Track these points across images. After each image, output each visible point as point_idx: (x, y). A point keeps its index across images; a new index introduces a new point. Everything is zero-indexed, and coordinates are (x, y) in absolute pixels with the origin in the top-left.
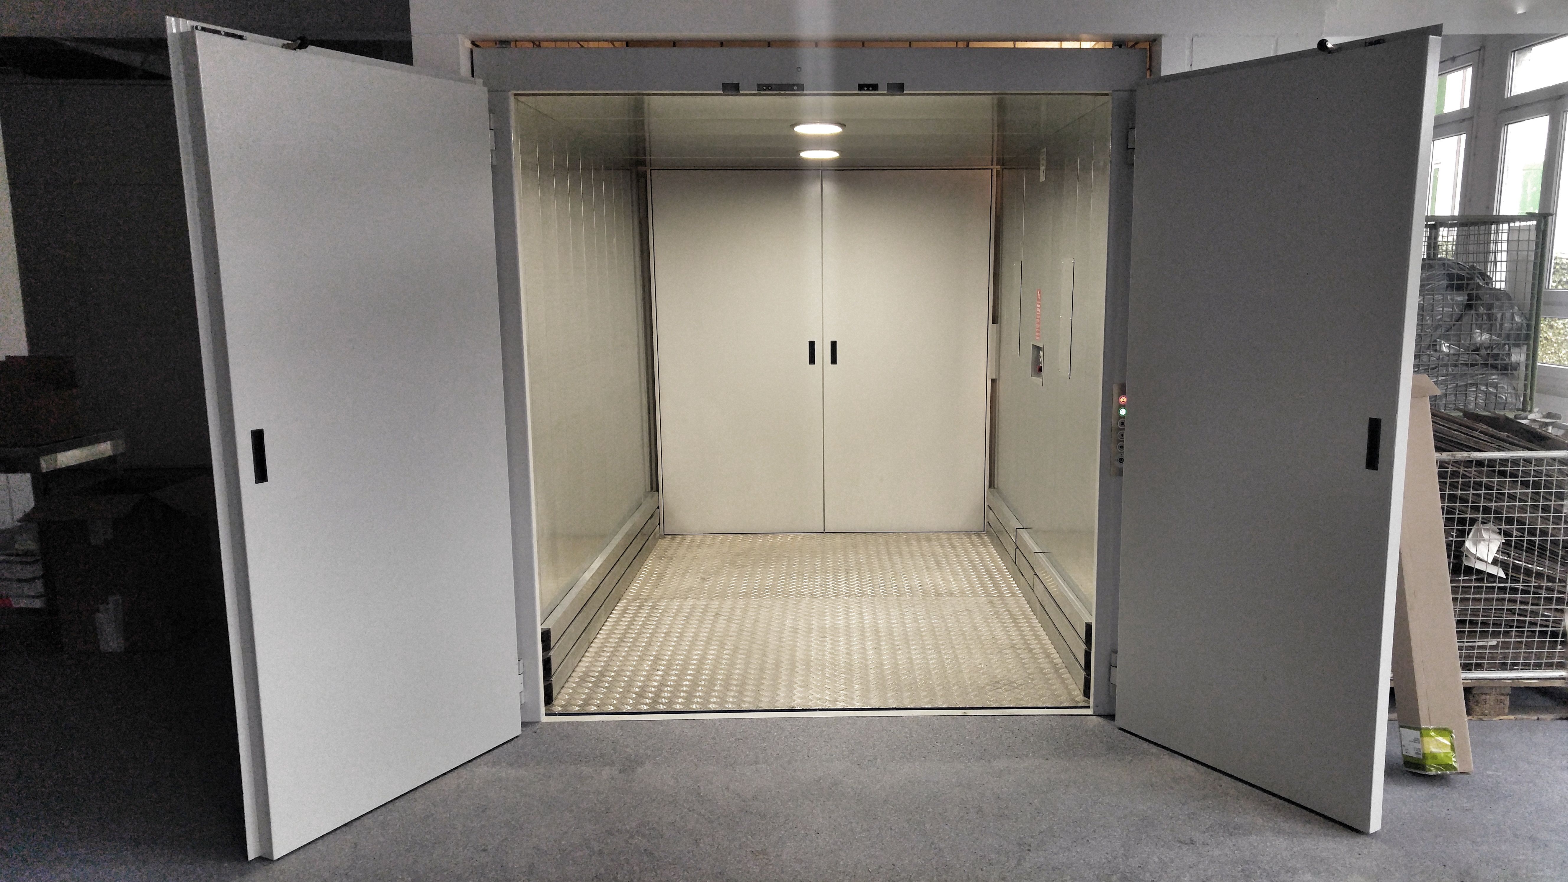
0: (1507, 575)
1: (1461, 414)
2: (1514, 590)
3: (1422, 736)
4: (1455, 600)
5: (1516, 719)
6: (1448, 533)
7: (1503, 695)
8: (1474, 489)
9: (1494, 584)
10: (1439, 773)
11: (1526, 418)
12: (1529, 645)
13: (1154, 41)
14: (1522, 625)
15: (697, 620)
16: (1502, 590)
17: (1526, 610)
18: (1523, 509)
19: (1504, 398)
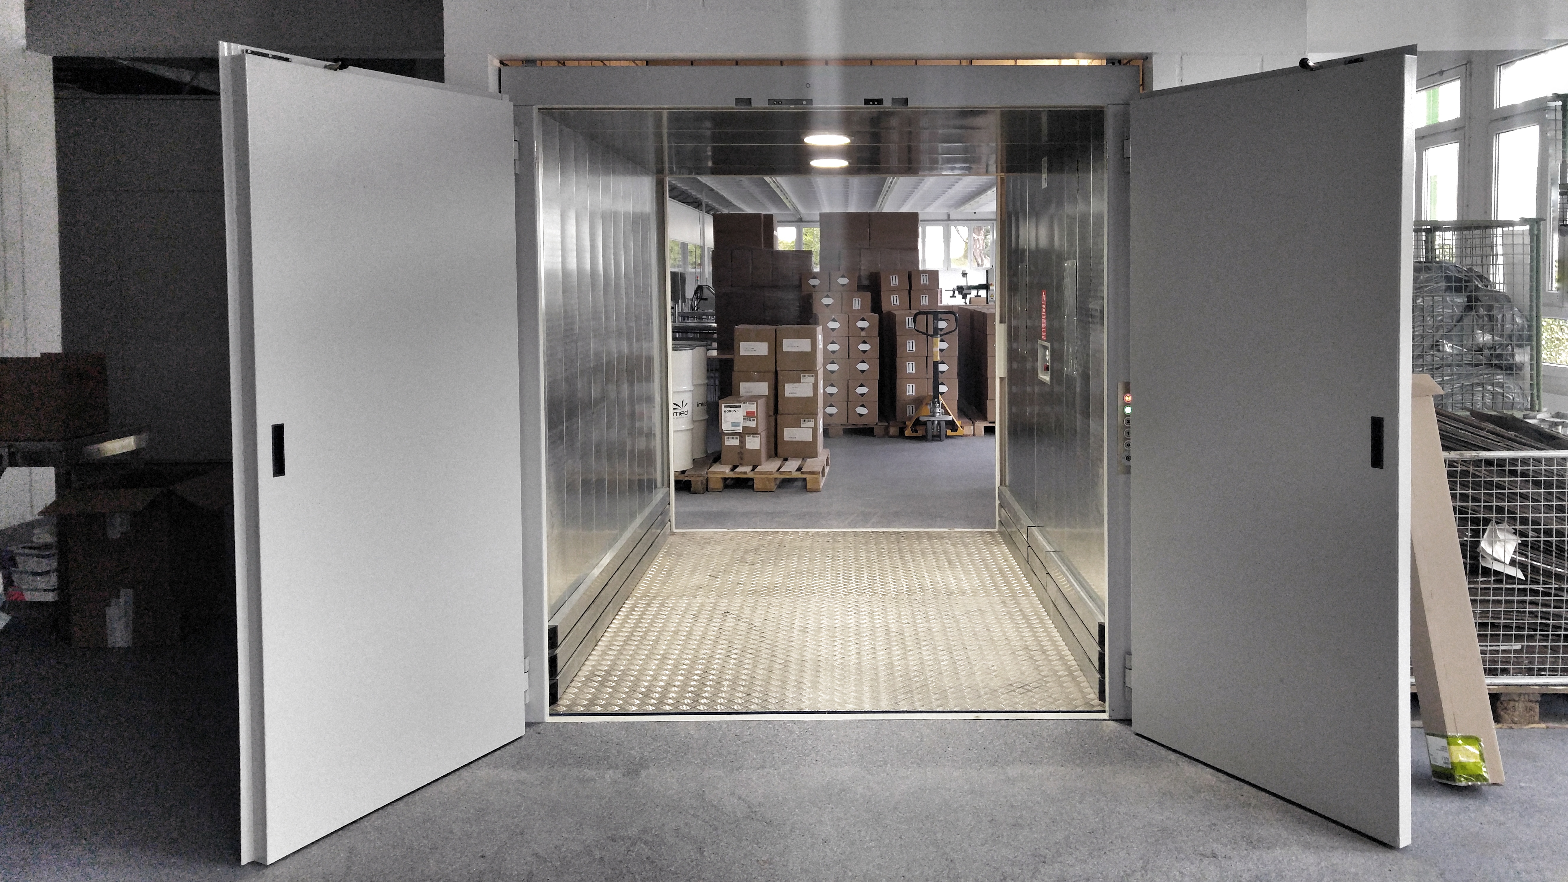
0: (1526, 576)
1: (1468, 413)
2: (1535, 592)
3: (1449, 744)
4: (1474, 602)
5: (1548, 728)
6: (1461, 533)
7: (1531, 701)
8: (1486, 489)
9: (1514, 586)
10: (1470, 783)
11: (1534, 418)
12: (1555, 650)
13: (1146, 58)
14: (1546, 628)
15: (705, 618)
16: (1523, 592)
17: (1549, 613)
18: (1536, 509)
19: (1511, 398)
